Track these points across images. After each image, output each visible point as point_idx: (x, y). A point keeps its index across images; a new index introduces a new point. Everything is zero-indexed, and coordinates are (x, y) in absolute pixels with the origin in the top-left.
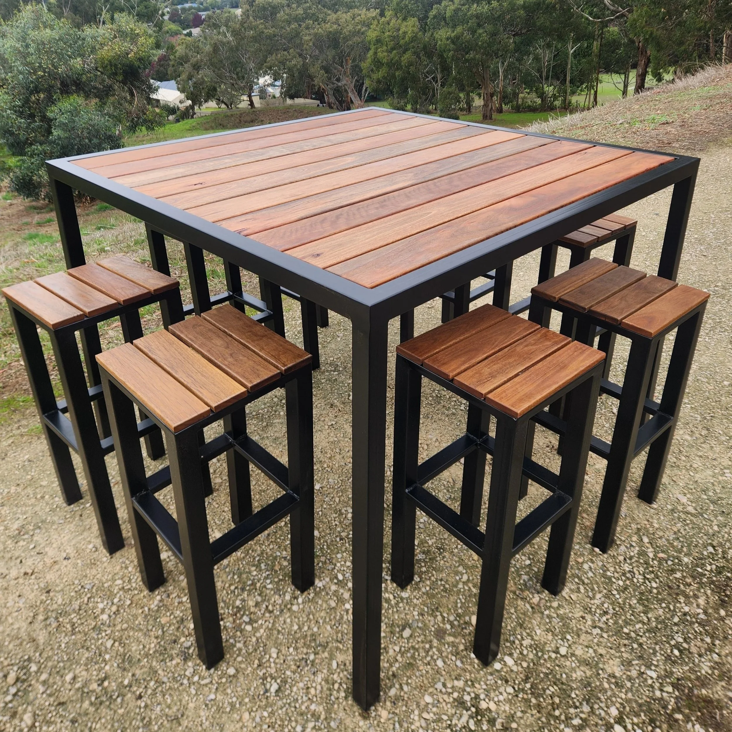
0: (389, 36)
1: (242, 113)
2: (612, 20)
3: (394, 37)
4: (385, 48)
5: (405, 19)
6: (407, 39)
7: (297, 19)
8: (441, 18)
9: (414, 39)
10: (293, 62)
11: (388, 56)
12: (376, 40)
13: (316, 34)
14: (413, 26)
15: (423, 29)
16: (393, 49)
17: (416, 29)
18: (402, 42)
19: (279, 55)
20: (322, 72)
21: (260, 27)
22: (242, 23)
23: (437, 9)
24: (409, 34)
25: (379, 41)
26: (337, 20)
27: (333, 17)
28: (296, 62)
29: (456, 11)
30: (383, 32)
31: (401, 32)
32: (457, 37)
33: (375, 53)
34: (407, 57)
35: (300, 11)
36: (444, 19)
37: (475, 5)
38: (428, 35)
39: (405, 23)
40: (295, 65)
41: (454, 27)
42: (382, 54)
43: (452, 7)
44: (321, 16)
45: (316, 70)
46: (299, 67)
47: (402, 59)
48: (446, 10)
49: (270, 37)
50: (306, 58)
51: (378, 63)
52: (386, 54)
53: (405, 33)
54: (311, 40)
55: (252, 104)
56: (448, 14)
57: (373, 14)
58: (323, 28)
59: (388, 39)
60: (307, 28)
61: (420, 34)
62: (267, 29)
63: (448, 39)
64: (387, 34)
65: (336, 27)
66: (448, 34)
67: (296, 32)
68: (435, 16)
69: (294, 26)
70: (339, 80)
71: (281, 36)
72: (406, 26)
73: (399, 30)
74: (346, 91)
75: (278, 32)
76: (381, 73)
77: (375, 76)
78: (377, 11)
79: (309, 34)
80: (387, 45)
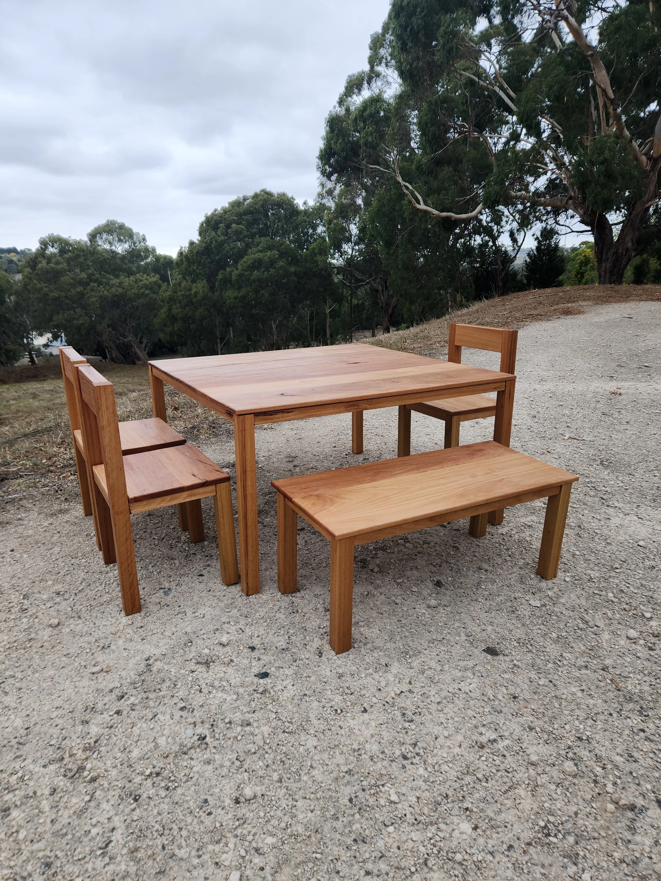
0: (183, 295)
1: (24, 369)
2: (364, 285)
3: (187, 296)
4: (178, 305)
5: (194, 281)
6: (199, 298)
7: (81, 283)
8: (227, 282)
9: (204, 298)
10: (81, 322)
11: (182, 312)
12: (170, 299)
13: (101, 297)
14: (204, 287)
15: (212, 288)
16: (186, 305)
17: (206, 289)
18: (194, 300)
19: (66, 315)
20: (110, 329)
21: (45, 289)
22: (25, 286)
23: (222, 274)
24: (201, 294)
25: (171, 299)
26: (120, 283)
27: (115, 281)
28: (83, 321)
29: (240, 275)
30: (176, 293)
31: (193, 292)
32: (244, 297)
33: (170, 310)
34: (200, 312)
35: (84, 275)
36: (230, 281)
37: (256, 272)
38: (217, 294)
39: (194, 285)
40: (83, 324)
41: (240, 288)
42: (176, 310)
43: (236, 272)
44: (104, 281)
45: (103, 328)
46: (86, 325)
47: (196, 314)
48: (231, 275)
49: (57, 299)
50: (92, 317)
51: (173, 319)
52: (180, 310)
53: (196, 293)
54: (97, 301)
55: (32, 361)
56: (234, 278)
57: (154, 279)
58: (108, 291)
59: (180, 298)
60: (92, 290)
61: (210, 294)
62: (51, 291)
63: (236, 298)
64: (179, 294)
65: (120, 290)
66: (235, 294)
67: (82, 295)
68: (221, 279)
69: (79, 289)
70: (125, 337)
71: (66, 297)
72: (196, 287)
73: (190, 290)
74: (132, 346)
75: (63, 294)
76: (177, 327)
77: (169, 330)
78: (158, 276)
79: (95, 296)
80: (180, 302)
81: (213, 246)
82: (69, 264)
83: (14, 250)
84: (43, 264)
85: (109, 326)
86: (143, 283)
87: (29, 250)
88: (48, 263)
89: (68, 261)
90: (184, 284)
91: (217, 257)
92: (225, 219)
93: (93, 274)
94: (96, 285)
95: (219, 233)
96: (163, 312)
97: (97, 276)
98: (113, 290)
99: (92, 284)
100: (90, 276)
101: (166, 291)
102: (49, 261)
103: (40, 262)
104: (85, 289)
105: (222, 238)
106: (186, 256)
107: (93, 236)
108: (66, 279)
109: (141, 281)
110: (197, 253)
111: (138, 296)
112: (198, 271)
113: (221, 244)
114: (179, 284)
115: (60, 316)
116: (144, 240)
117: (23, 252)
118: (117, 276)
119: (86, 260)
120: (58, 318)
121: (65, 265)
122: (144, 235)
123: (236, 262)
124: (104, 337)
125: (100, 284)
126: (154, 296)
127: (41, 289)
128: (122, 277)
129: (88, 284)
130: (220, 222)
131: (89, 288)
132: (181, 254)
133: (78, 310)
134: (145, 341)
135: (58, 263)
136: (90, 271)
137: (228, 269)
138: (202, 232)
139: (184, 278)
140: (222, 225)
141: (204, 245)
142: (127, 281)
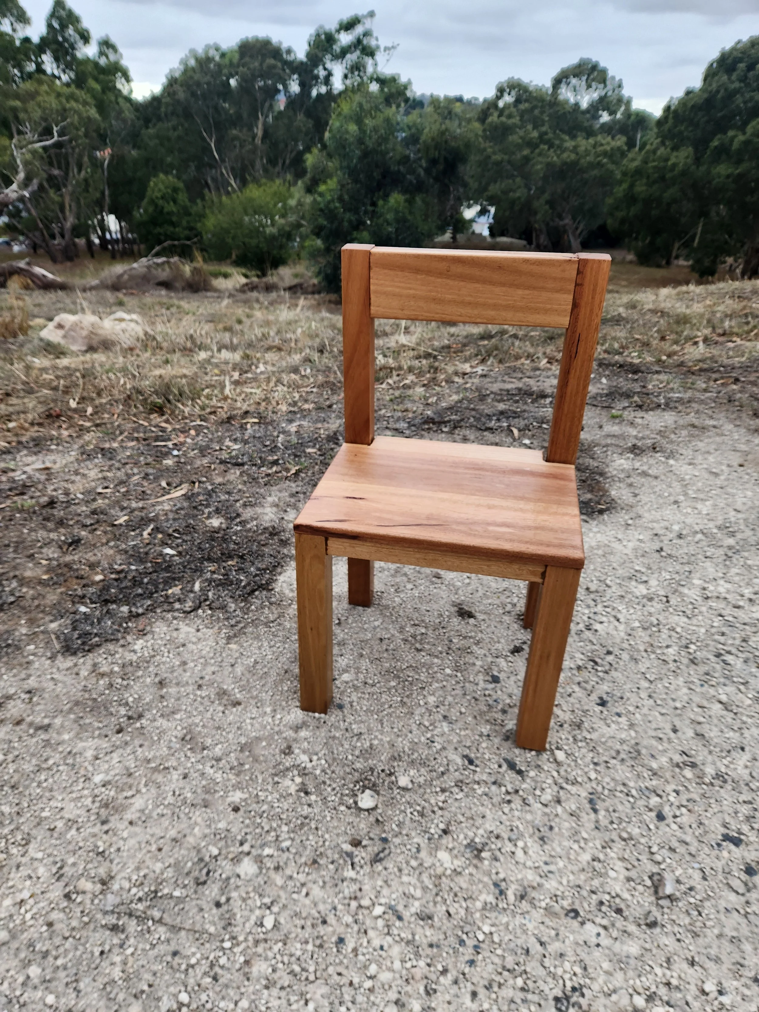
0: (655, 167)
3: (660, 169)
4: (644, 181)
5: (675, 148)
6: (676, 172)
7: (530, 144)
8: (723, 151)
9: (684, 173)
10: (518, 194)
11: (647, 190)
12: (635, 171)
13: (548, 164)
14: (687, 157)
15: (698, 160)
16: (654, 182)
17: (689, 161)
18: (668, 176)
19: (503, 184)
20: (547, 207)
21: (488, 150)
23: (720, 139)
24: (680, 167)
25: (638, 172)
26: (575, 147)
27: (570, 144)
28: (520, 193)
29: (747, 143)
30: (647, 163)
31: (670, 163)
32: (741, 176)
33: (632, 186)
34: (672, 192)
35: (535, 134)
36: (728, 151)
38: (703, 168)
39: (675, 154)
40: (519, 198)
41: (739, 162)
42: (640, 188)
43: (741, 138)
44: (557, 142)
45: (540, 204)
46: (522, 199)
47: (665, 195)
48: (733, 141)
49: (498, 164)
50: (531, 189)
51: (632, 200)
52: (644, 188)
53: (674, 165)
54: (542, 169)
55: (455, 237)
57: (619, 143)
58: (558, 157)
59: (651, 171)
60: (540, 154)
61: (693, 167)
62: (494, 153)
63: (728, 177)
64: (650, 165)
65: (573, 156)
66: (730, 171)
67: (527, 159)
68: (716, 147)
69: (526, 152)
70: (561, 218)
71: (509, 162)
72: (677, 157)
73: (667, 160)
74: (565, 231)
75: (506, 157)
76: (633, 211)
77: (620, 214)
78: (624, 139)
79: (541, 163)
80: (648, 177)
81: (719, 96)
82: (522, 116)
83: (459, 99)
84: (494, 118)
85: (547, 202)
86: (601, 148)
87: (476, 99)
88: (499, 116)
89: (522, 114)
90: (662, 151)
91: (719, 115)
92: (749, 56)
93: (546, 133)
94: (546, 147)
95: (734, 77)
96: (620, 191)
97: (550, 135)
98: (565, 155)
99: (542, 146)
100: (542, 135)
101: (633, 160)
102: (501, 112)
103: (491, 115)
104: (532, 152)
105: (737, 85)
106: (675, 111)
107: (558, 82)
108: (514, 138)
109: (602, 145)
110: (693, 106)
111: (592, 166)
112: (685, 134)
113: (731, 95)
114: (654, 152)
115: (498, 185)
116: (620, 86)
117: (469, 103)
118: (573, 137)
119: (542, 113)
120: (494, 189)
121: (516, 120)
122: (621, 80)
123: (745, 123)
124: (539, 217)
125: (551, 146)
126: (611, 167)
127: (485, 150)
128: (579, 139)
129: (537, 146)
130: (740, 60)
131: (537, 151)
132: (667, 109)
133: (518, 180)
134: (581, 227)
135: (510, 116)
136: (544, 129)
137: (731, 133)
138: (709, 75)
139: (663, 143)
140: (742, 66)
141: (706, 96)
142: (584, 143)
